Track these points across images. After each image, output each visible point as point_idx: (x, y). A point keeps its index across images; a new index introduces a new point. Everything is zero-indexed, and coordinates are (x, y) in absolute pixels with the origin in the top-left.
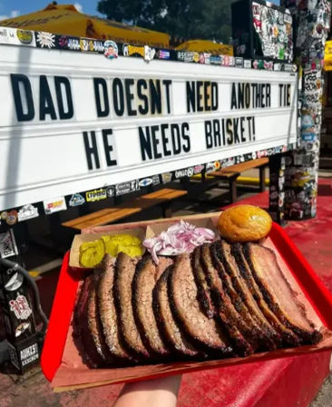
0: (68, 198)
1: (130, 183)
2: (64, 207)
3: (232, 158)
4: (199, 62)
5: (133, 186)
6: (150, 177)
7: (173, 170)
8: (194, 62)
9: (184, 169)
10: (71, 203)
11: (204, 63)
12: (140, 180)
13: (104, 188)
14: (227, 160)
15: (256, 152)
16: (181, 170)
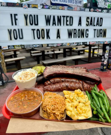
0: (9, 46)
1: (30, 45)
2: (7, 48)
3: (76, 43)
4: (62, 9)
5: (31, 46)
6: (38, 45)
7: (48, 43)
8: (60, 9)
9: (53, 44)
10: (10, 48)
11: (64, 10)
12: (34, 45)
13: (21, 45)
14: (73, 43)
15: (90, 42)
16: (52, 44)
